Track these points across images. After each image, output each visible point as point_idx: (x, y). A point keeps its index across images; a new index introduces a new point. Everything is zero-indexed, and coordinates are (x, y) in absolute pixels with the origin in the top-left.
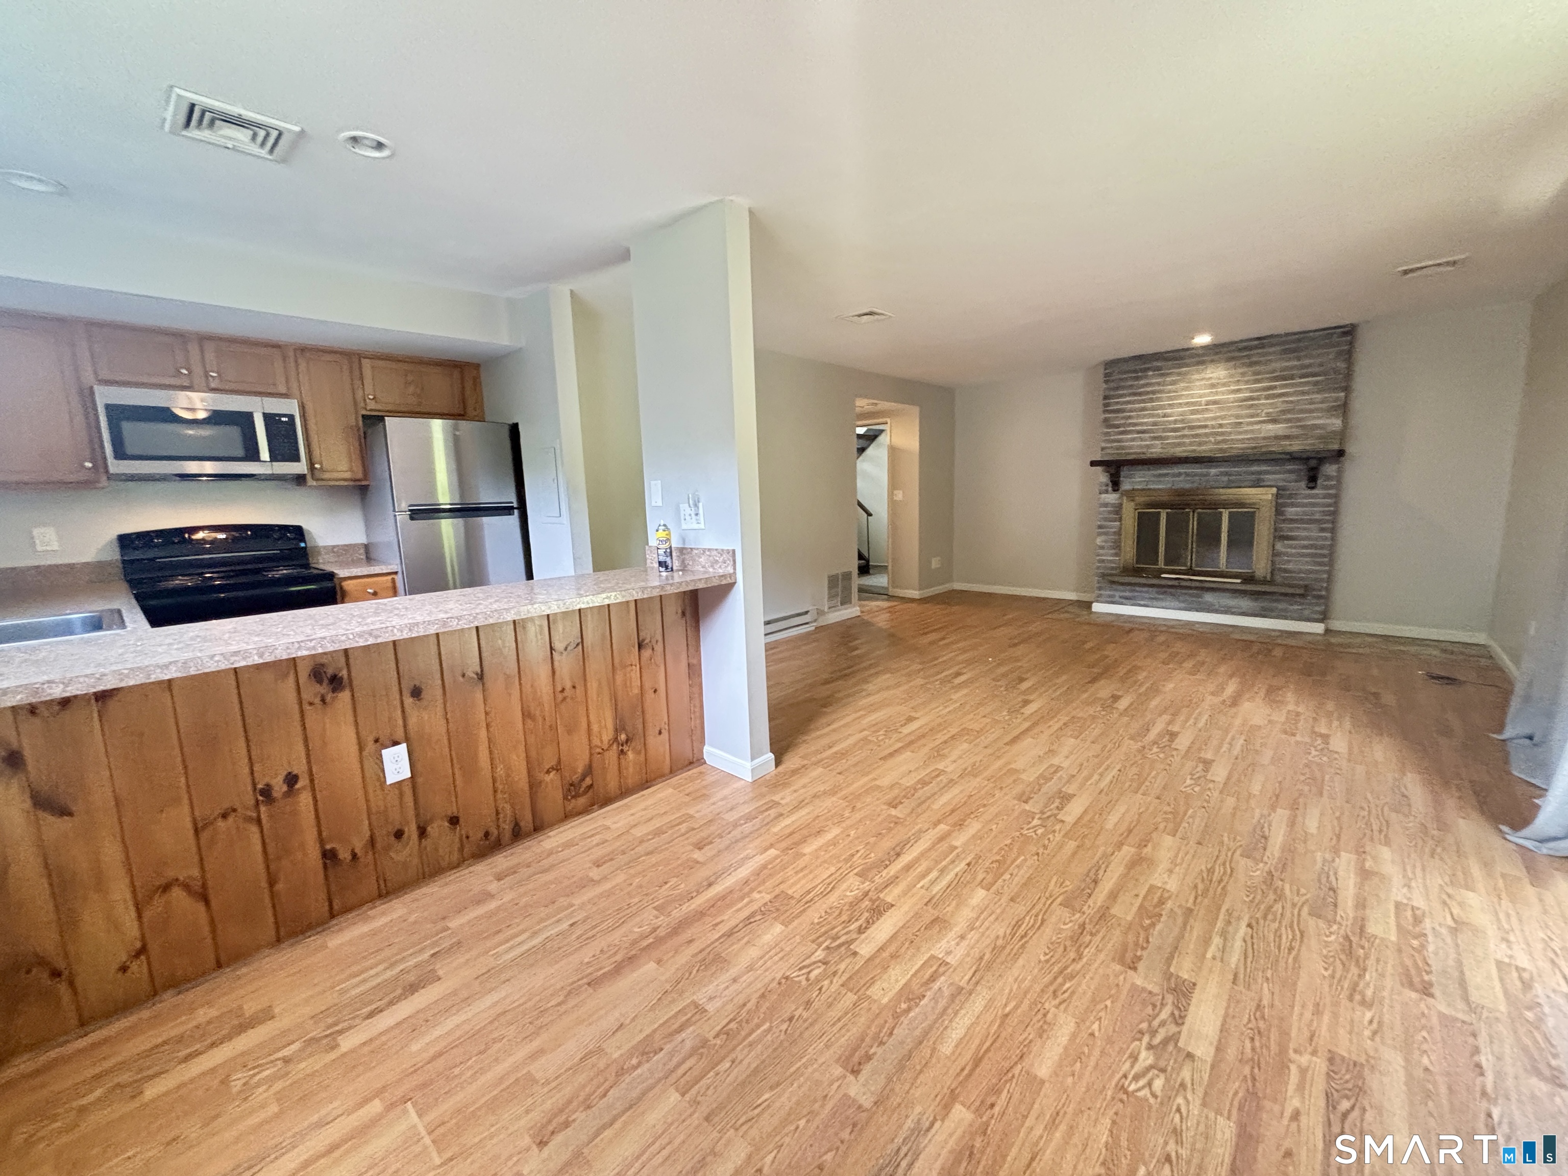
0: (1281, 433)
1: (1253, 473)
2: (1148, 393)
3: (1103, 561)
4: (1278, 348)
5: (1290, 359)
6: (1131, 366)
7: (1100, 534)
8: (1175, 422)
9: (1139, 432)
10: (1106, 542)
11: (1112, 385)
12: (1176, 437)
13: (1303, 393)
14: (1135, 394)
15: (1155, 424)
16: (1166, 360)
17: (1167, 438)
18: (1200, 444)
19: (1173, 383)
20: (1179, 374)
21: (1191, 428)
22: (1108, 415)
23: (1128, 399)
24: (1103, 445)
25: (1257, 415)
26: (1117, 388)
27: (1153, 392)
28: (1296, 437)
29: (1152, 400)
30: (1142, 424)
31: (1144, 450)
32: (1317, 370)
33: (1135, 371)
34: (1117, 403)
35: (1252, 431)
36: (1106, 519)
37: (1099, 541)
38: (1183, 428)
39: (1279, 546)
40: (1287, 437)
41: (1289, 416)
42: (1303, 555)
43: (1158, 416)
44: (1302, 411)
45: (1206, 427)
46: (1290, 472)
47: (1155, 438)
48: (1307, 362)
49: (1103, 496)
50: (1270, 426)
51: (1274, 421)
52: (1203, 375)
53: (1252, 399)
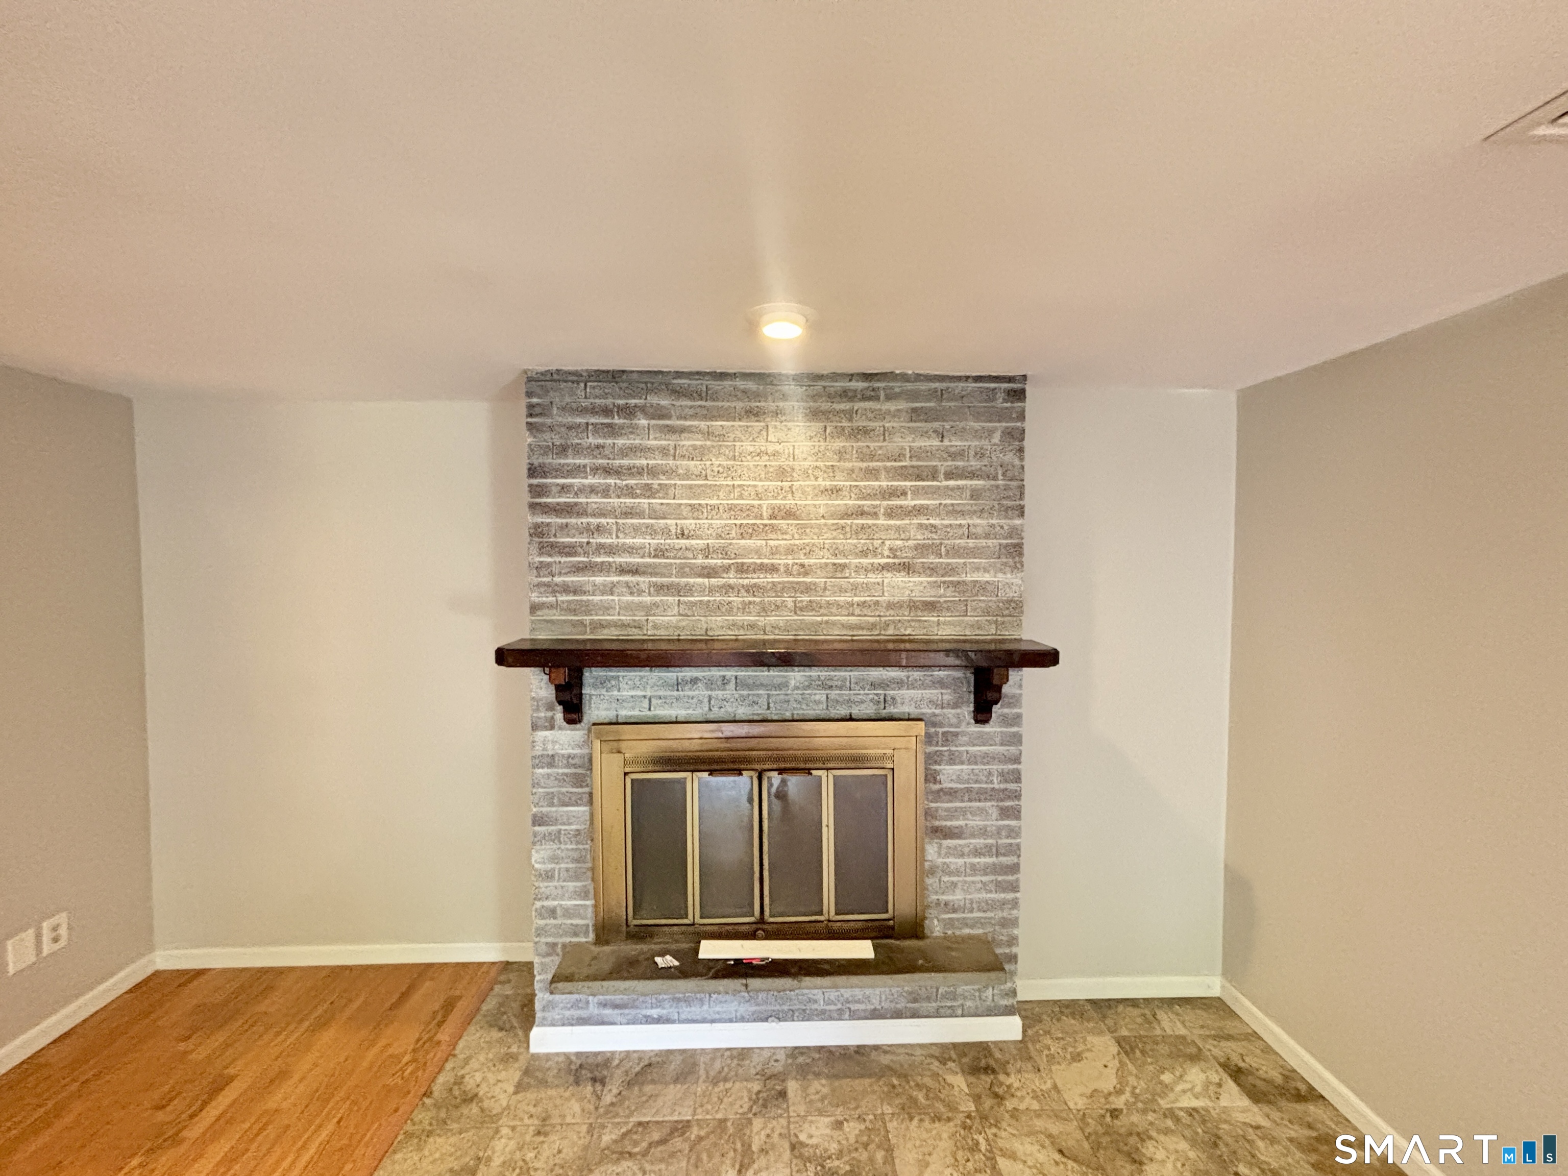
0: (918, 596)
1: (873, 685)
2: (639, 472)
3: (552, 912)
4: (902, 405)
5: (924, 434)
6: (595, 396)
7: (537, 840)
8: (707, 552)
9: (623, 570)
10: (554, 859)
11: (548, 438)
12: (711, 590)
13: (954, 512)
14: (607, 471)
15: (660, 553)
16: (678, 393)
17: (689, 590)
18: (764, 610)
19: (699, 453)
20: (709, 434)
21: (742, 569)
22: (539, 519)
23: (590, 481)
24: (535, 597)
25: (875, 553)
26: (563, 450)
27: (653, 472)
28: (949, 607)
29: (649, 492)
30: (631, 550)
31: (640, 617)
32: (974, 464)
33: (606, 411)
34: (564, 489)
35: (867, 587)
36: (550, 799)
37: (539, 857)
38: (727, 569)
39: (932, 851)
40: (931, 606)
41: (933, 560)
42: (974, 869)
43: (666, 532)
44: (955, 552)
45: (774, 569)
46: (941, 684)
47: (660, 589)
48: (957, 443)
49: (542, 734)
50: (900, 579)
51: (907, 568)
52: (761, 444)
53: (862, 513)
